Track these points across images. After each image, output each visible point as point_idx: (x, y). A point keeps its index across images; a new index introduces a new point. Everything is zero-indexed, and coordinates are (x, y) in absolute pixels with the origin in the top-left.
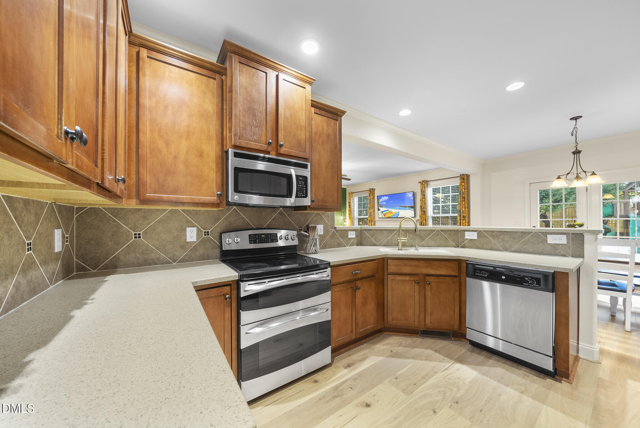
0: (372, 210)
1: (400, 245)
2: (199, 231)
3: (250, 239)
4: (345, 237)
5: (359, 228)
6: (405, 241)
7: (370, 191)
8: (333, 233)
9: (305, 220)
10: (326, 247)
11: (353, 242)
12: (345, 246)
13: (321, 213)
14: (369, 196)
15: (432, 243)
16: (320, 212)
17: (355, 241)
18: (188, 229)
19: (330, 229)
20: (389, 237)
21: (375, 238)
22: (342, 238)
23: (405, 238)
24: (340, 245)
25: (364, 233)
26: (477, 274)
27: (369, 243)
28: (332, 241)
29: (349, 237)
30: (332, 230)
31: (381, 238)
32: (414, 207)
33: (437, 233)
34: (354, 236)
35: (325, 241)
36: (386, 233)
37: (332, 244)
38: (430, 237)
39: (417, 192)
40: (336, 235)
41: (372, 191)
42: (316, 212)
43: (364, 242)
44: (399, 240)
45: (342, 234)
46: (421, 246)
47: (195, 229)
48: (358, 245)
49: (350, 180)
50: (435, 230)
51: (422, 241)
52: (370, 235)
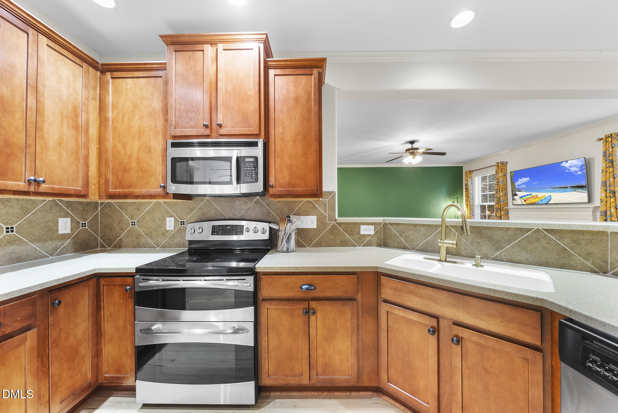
0: (501, 194)
1: (443, 252)
2: (176, 220)
3: (213, 230)
4: (355, 233)
5: (381, 221)
6: (451, 246)
7: (498, 166)
8: (334, 227)
9: (289, 210)
10: (321, 245)
11: (370, 240)
12: (355, 246)
13: (314, 201)
14: (497, 173)
15: (523, 255)
16: (311, 200)
17: (375, 240)
18: (168, 219)
19: (328, 221)
20: (428, 237)
21: (405, 237)
22: (350, 234)
23: (452, 242)
24: (344, 244)
25: (388, 228)
26: (591, 365)
27: (396, 245)
28: (331, 237)
29: (362, 232)
30: (331, 223)
31: (415, 238)
32: (587, 187)
33: (534, 236)
34: (372, 233)
35: (320, 237)
36: (423, 229)
37: (331, 241)
38: (517, 244)
39: (594, 158)
40: (339, 230)
41: (502, 166)
42: (305, 200)
43: (390, 242)
44: (439, 244)
45: (349, 229)
46: (496, 259)
47: (173, 219)
48: (379, 245)
49: (443, 154)
50: (529, 230)
51: (497, 249)
52: (398, 232)
